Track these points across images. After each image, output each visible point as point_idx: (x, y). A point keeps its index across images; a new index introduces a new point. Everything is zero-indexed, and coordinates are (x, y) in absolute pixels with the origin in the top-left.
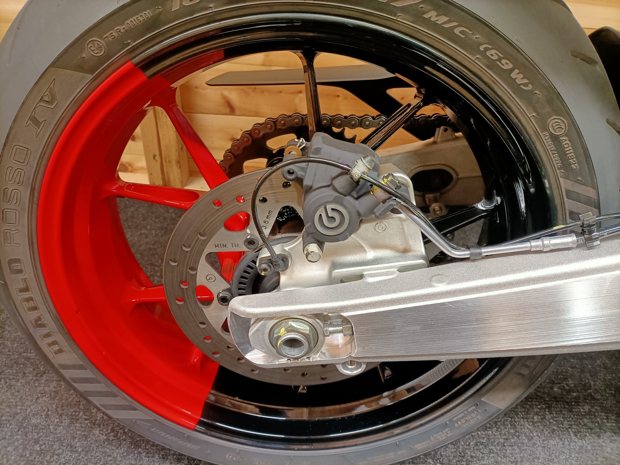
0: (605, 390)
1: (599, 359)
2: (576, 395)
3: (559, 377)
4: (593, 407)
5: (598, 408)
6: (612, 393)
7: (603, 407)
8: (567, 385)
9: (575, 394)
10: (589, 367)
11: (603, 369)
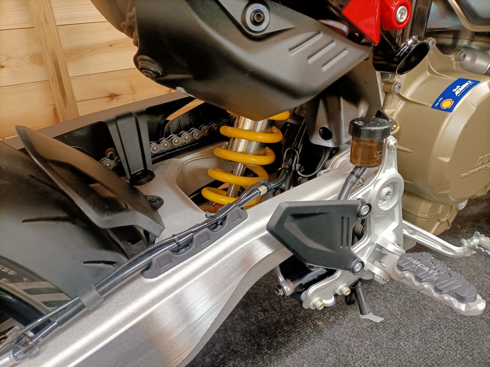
0: (243, 340)
1: (237, 313)
2: (223, 356)
3: (209, 346)
4: (235, 360)
5: (240, 359)
6: (248, 340)
7: (243, 355)
8: (216, 350)
9: (221, 356)
10: (230, 324)
11: (240, 321)
